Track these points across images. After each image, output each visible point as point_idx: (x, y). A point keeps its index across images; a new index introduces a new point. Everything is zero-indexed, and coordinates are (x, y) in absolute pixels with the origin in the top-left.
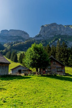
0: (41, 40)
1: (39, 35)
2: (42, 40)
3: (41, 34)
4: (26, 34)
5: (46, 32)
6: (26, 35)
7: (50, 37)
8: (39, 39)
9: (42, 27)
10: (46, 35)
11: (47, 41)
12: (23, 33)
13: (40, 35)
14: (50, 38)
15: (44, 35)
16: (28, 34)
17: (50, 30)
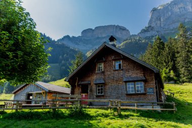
0: (153, 36)
1: (148, 27)
2: (156, 36)
3: (153, 25)
4: (124, 29)
5: (162, 20)
6: (124, 32)
7: (171, 28)
8: (148, 34)
9: (154, 11)
10: (162, 25)
11: (166, 37)
12: (118, 29)
13: (150, 26)
14: (172, 30)
15: (158, 25)
16: (127, 29)
17: (170, 13)
